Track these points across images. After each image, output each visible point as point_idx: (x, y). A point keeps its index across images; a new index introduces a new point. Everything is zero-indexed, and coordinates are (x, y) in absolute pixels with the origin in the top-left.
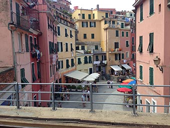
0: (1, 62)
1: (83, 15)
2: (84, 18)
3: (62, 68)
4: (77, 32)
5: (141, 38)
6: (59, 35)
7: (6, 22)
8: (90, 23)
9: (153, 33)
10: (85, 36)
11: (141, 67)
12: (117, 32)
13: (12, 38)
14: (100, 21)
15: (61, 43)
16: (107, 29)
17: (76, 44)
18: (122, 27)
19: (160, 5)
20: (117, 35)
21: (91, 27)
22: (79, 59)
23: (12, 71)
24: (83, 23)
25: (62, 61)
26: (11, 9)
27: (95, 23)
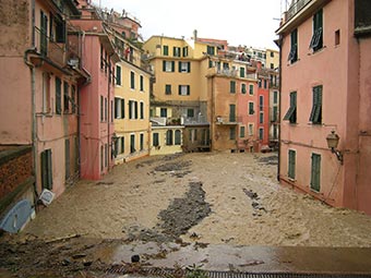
0: (5, 133)
1: (166, 48)
2: (166, 53)
3: (123, 151)
4: (152, 81)
5: (293, 95)
6: (119, 83)
7: (20, 47)
8: (180, 63)
9: (321, 87)
10: (168, 90)
11: (292, 153)
12: (233, 84)
13: (32, 82)
14: (199, 61)
15: (123, 100)
16: (213, 77)
17: (151, 104)
18: (242, 75)
19: (338, 33)
20: (233, 90)
21: (180, 70)
22: (156, 135)
23: (28, 155)
24: (164, 62)
25: (123, 138)
26: (33, 21)
27: (189, 64)
